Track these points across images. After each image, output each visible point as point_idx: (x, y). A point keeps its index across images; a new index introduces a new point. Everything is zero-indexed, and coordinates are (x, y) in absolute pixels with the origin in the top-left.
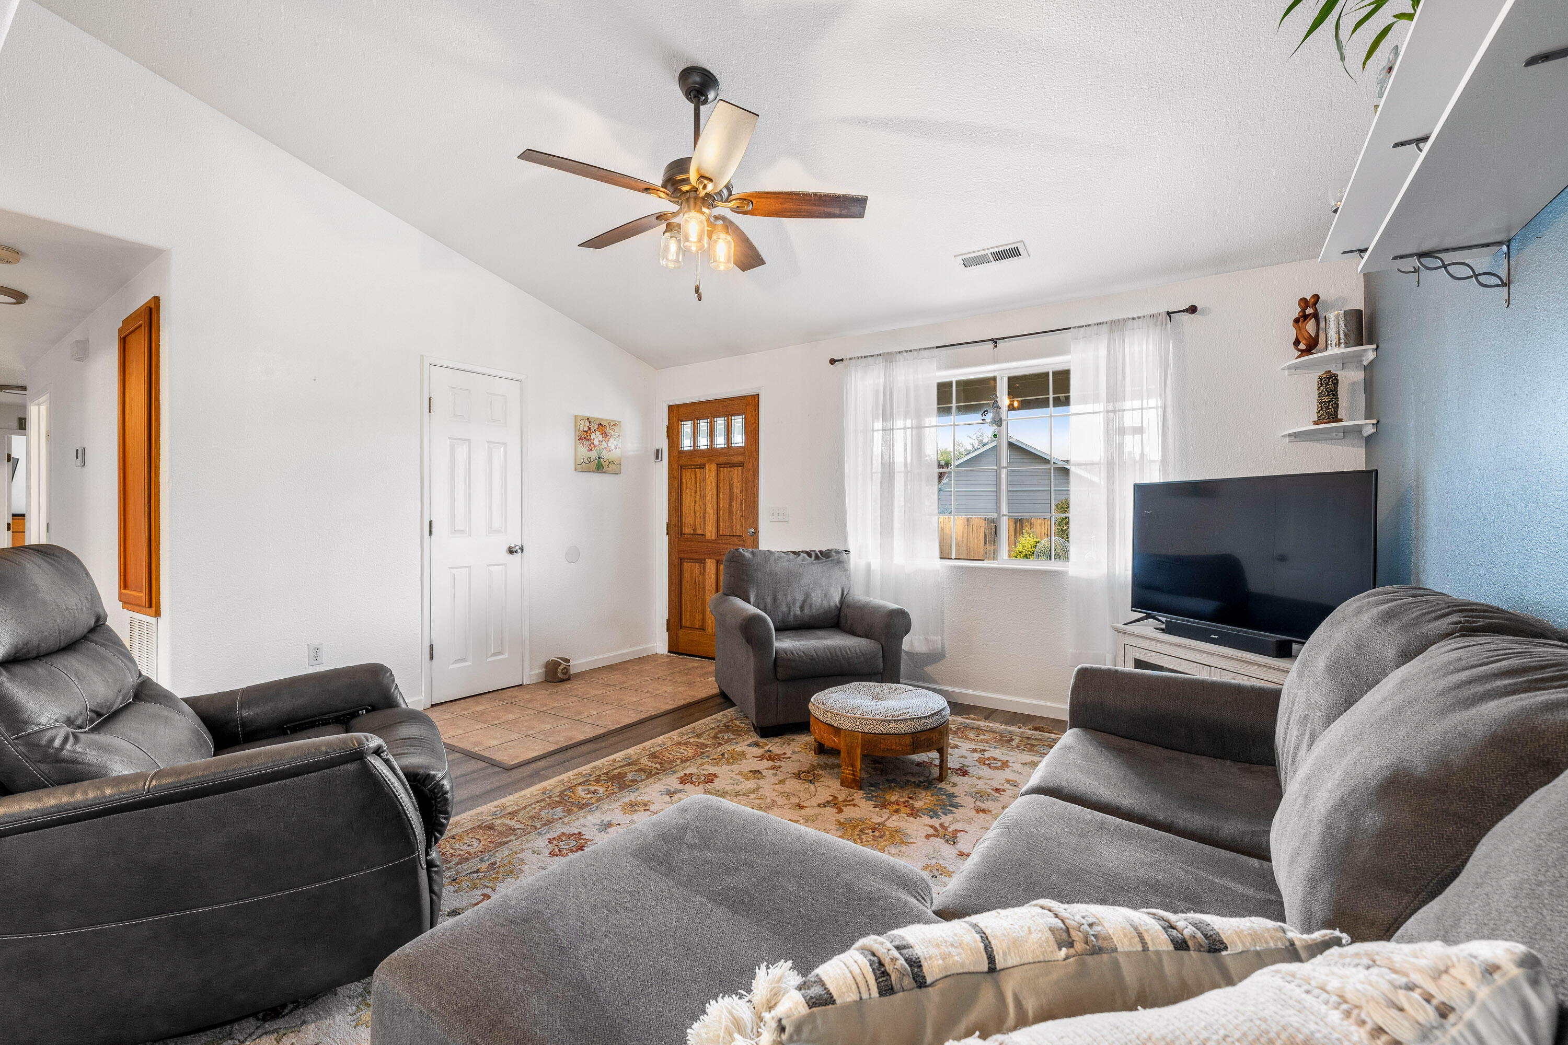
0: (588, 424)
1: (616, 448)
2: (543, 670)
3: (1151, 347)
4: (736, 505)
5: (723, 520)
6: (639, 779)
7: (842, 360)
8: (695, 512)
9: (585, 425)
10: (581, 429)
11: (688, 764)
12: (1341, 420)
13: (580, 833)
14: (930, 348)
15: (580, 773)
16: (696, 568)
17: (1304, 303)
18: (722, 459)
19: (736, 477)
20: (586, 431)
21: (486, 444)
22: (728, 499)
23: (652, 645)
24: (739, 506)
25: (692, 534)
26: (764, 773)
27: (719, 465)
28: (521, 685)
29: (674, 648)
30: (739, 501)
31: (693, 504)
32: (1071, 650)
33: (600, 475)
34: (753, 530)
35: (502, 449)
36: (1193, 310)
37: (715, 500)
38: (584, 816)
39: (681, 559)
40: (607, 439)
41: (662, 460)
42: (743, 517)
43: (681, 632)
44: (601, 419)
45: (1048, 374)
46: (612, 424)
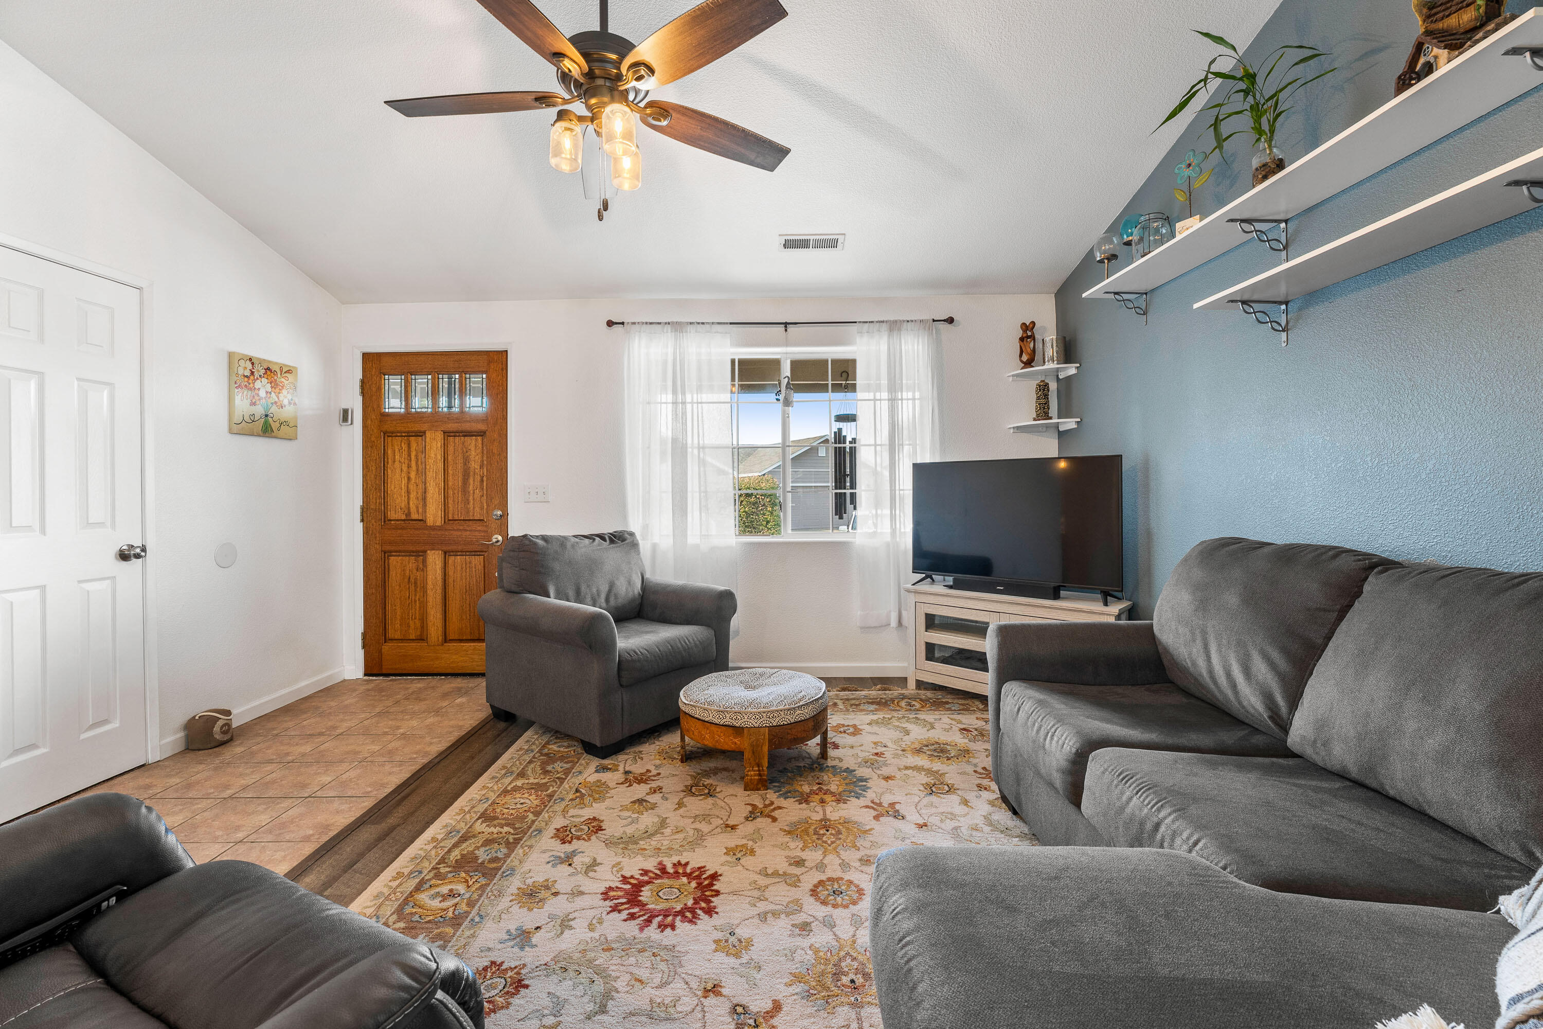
0: (250, 366)
1: (290, 403)
2: (181, 734)
3: (920, 347)
4: (473, 484)
5: (453, 501)
6: (500, 855)
7: (623, 323)
8: (408, 492)
9: (245, 368)
10: (241, 372)
11: (545, 815)
12: (1051, 418)
13: (493, 963)
14: (724, 323)
15: (399, 875)
16: (411, 563)
17: (1025, 328)
18: (452, 426)
19: (473, 449)
20: (247, 377)
21: (76, 382)
22: (460, 475)
23: (336, 670)
24: (478, 483)
25: (404, 520)
26: (649, 798)
27: (447, 434)
28: (143, 765)
29: (373, 668)
30: (478, 478)
31: (404, 481)
32: (859, 613)
33: (267, 440)
34: (499, 513)
35: (105, 393)
36: (950, 320)
37: (441, 476)
38: (473, 936)
39: (385, 553)
40: (277, 390)
41: (352, 424)
42: (485, 497)
43: (386, 648)
44: (270, 362)
45: (827, 361)
46: (284, 370)
